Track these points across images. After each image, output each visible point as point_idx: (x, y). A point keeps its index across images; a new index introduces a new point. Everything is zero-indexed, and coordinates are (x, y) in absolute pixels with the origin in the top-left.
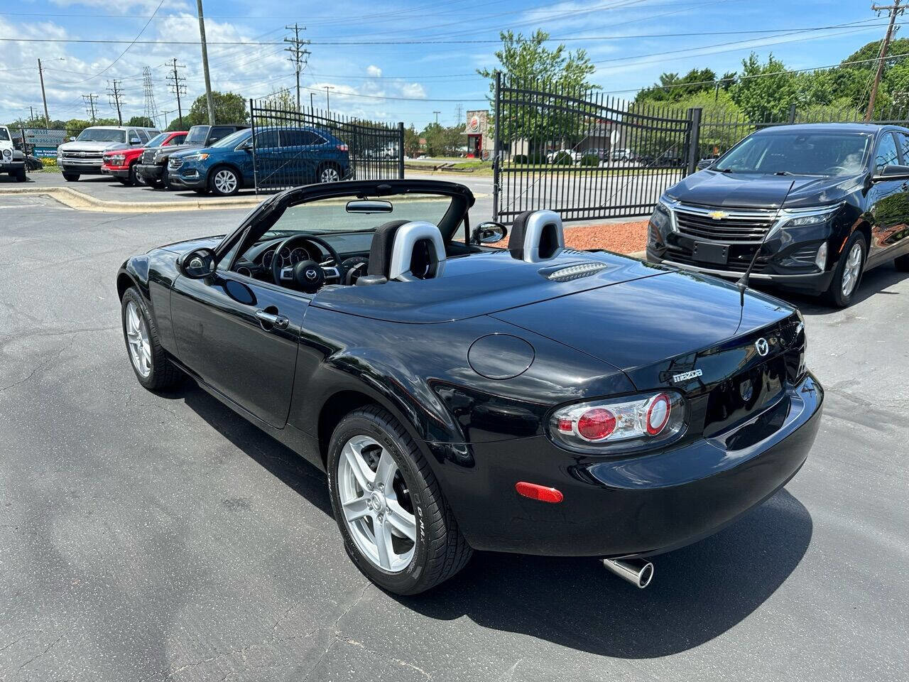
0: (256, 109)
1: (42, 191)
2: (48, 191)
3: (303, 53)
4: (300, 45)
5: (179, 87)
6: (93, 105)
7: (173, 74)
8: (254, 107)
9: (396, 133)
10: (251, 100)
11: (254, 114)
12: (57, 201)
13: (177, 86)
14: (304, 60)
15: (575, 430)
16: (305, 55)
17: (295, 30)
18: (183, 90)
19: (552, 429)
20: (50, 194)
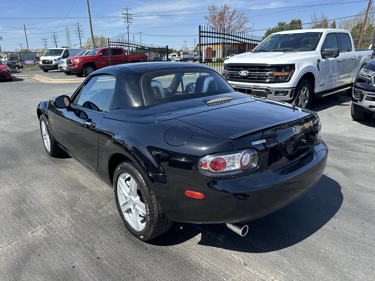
0: (110, 42)
1: (29, 76)
2: (30, 76)
3: (130, 19)
4: (129, 15)
5: (80, 34)
6: (46, 43)
7: (78, 29)
8: (110, 41)
9: (165, 50)
10: (108, 39)
11: (110, 44)
12: (35, 80)
13: (79, 34)
14: (130, 22)
15: (208, 167)
16: (131, 20)
17: (126, 10)
18: (82, 35)
19: (199, 167)
20: (32, 77)
